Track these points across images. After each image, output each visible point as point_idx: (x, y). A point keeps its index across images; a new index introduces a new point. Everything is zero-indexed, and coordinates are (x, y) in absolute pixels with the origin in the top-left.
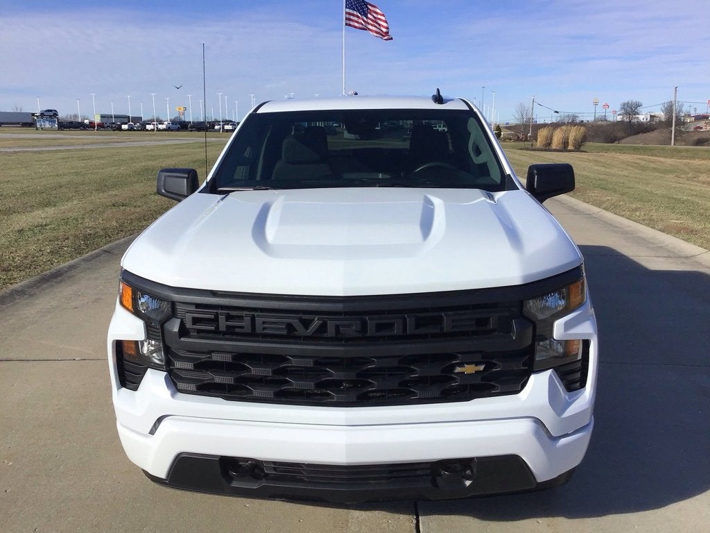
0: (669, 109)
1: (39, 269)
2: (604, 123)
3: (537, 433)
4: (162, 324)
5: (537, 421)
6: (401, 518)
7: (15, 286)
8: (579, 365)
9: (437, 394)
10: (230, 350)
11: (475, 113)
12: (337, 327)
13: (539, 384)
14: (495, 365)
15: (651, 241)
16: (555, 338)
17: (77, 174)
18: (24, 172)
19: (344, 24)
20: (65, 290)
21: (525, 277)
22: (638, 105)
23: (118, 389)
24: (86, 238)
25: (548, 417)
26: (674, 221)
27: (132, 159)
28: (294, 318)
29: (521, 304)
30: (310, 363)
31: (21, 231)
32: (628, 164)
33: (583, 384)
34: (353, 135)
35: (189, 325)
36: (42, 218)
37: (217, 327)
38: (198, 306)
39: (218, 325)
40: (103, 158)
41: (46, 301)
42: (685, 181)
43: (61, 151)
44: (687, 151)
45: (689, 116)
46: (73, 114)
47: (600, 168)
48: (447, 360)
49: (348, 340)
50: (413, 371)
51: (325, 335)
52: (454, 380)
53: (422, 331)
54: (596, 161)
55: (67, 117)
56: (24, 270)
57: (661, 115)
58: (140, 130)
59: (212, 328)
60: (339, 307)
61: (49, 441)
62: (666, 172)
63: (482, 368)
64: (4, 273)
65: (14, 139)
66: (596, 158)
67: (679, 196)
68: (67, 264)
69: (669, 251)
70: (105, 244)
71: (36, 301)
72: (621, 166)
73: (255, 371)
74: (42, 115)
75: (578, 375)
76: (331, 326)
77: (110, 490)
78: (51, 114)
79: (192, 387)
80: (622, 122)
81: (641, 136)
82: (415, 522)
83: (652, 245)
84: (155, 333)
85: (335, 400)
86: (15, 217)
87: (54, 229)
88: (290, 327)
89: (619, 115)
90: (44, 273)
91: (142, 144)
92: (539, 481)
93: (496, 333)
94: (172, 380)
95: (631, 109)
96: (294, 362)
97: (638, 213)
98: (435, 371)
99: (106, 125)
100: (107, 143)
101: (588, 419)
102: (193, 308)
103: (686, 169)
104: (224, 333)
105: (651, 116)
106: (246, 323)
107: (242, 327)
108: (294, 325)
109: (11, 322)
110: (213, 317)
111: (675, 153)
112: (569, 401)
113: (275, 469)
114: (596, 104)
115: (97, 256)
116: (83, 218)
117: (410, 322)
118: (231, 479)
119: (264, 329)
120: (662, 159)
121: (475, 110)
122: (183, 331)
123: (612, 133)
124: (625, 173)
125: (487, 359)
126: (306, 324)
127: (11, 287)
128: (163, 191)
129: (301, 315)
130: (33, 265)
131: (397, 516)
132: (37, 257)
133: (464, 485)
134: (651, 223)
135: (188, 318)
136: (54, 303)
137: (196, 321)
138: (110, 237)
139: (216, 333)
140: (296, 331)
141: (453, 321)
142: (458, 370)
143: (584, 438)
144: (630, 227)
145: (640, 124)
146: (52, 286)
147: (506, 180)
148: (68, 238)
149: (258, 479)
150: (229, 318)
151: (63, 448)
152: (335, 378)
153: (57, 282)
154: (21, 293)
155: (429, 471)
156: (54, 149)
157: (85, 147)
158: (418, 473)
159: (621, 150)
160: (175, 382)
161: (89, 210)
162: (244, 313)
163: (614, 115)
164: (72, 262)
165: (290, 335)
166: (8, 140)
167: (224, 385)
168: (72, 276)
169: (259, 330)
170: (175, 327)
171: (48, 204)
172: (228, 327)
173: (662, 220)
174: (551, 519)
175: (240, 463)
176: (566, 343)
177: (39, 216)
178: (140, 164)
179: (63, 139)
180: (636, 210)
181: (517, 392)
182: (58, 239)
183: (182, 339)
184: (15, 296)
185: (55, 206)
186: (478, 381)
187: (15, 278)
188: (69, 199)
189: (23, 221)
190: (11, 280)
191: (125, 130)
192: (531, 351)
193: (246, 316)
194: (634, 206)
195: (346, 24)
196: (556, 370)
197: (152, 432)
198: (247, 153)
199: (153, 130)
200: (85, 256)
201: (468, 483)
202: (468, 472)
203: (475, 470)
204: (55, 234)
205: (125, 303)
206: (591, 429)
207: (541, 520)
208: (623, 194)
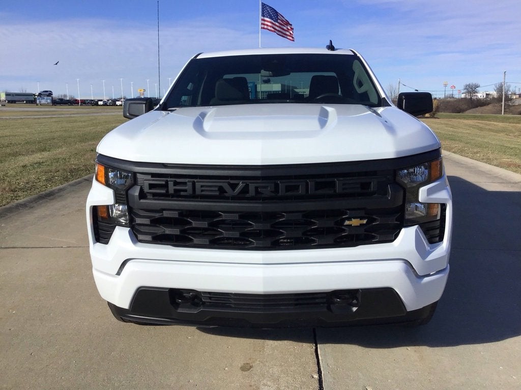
0: (500, 89)
1: (37, 191)
2: (452, 99)
3: (407, 272)
4: (127, 191)
5: (407, 262)
6: (304, 346)
7: (20, 201)
8: (438, 223)
9: (331, 242)
10: (177, 208)
11: (358, 57)
12: (256, 188)
13: (408, 236)
14: (375, 220)
15: (489, 173)
16: (420, 201)
17: (65, 131)
18: (27, 130)
19: (260, 28)
20: (56, 205)
21: (397, 153)
22: (477, 86)
23: (94, 243)
24: (71, 171)
25: (415, 261)
26: (506, 159)
27: (106, 122)
28: (224, 182)
29: (395, 173)
30: (235, 217)
31: (24, 166)
32: (470, 126)
33: (441, 239)
34: (268, 72)
35: (146, 190)
36: (39, 158)
37: (167, 191)
38: (153, 175)
39: (168, 190)
40: (84, 122)
41: (42, 211)
42: (513, 138)
43: (55, 118)
44: (514, 118)
45: (515, 94)
46: (63, 94)
47: (449, 128)
48: (338, 215)
49: (265, 199)
50: (314, 224)
51: (247, 195)
52: (344, 231)
53: (320, 192)
54: (447, 124)
55: (59, 97)
56: (26, 191)
57: (494, 94)
58: (112, 105)
59: (163, 191)
60: (258, 173)
61: (43, 298)
62: (498, 131)
63: (365, 222)
64: (12, 192)
65: (20, 111)
66: (447, 122)
67: (509, 145)
68: (58, 187)
69: (502, 179)
70: (86, 175)
71: (35, 211)
72: (465, 128)
73: (195, 224)
74: (40, 95)
75: (438, 231)
76: (252, 187)
77: (87, 329)
78: (47, 93)
79: (149, 238)
80: (465, 99)
81: (479, 109)
82: (314, 348)
83: (490, 176)
84: (122, 199)
85: (255, 245)
86: (21, 158)
87: (48, 165)
88: (221, 189)
89: (463, 93)
90: (41, 193)
91: (113, 114)
92: (408, 310)
93: (376, 195)
94: (134, 233)
95: (472, 89)
96: (224, 216)
97: (478, 155)
98: (330, 223)
99: (87, 102)
100: (88, 113)
101: (445, 264)
102: (149, 177)
103: (513, 130)
104: (173, 196)
105: (487, 94)
106: (189, 187)
107: (185, 191)
108: (224, 187)
109: (16, 224)
110: (164, 183)
111: (504, 120)
112: (430, 250)
113: (210, 298)
114: (446, 85)
115: (80, 183)
116: (70, 159)
117: (311, 184)
118: (177, 305)
119: (202, 191)
120: (495, 123)
121: (358, 55)
122: (142, 195)
123: (457, 107)
124: (468, 131)
125: (368, 214)
126: (234, 187)
127: (16, 202)
128: (128, 114)
129: (229, 181)
130: (33, 187)
131: (300, 344)
132: (36, 183)
133: (352, 311)
134: (488, 161)
135: (146, 184)
136: (48, 212)
137: (151, 186)
138: (89, 171)
139: (166, 196)
140: (226, 192)
141: (344, 184)
142: (347, 223)
143: (443, 278)
144: (472, 164)
145: (478, 100)
146: (47, 201)
147: (382, 101)
148: (59, 171)
149: (197, 306)
150: (176, 184)
151: (53, 302)
152: (255, 228)
153: (50, 200)
154: (24, 205)
155: (325, 300)
156: (49, 116)
157: (72, 116)
158: (317, 301)
159: (464, 118)
160: (136, 235)
161: (74, 153)
162: (187, 180)
163: (460, 94)
164: (61, 186)
165: (221, 195)
166: (16, 112)
167: (172, 235)
168: (61, 196)
169: (198, 192)
170: (136, 192)
171: (44, 150)
172: (175, 191)
173: (496, 159)
174: (417, 347)
175: (184, 295)
176: (429, 206)
177: (38, 157)
178: (112, 125)
179: (56, 111)
180: (477, 153)
181: (392, 241)
182: (51, 172)
183: (142, 201)
184: (19, 208)
185: (49, 151)
186: (362, 231)
187: (19, 196)
188: (61, 147)
189: (27, 160)
190: (17, 197)
191: (101, 105)
192: (402, 209)
193: (189, 182)
194: (475, 150)
195: (262, 28)
196: (422, 226)
197: (118, 273)
198: (190, 87)
199: (121, 105)
200: (71, 182)
201: (355, 309)
202: (355, 301)
203: (360, 299)
204: (49, 168)
205: (100, 179)
206: (448, 271)
207: (409, 348)
208: (467, 143)
